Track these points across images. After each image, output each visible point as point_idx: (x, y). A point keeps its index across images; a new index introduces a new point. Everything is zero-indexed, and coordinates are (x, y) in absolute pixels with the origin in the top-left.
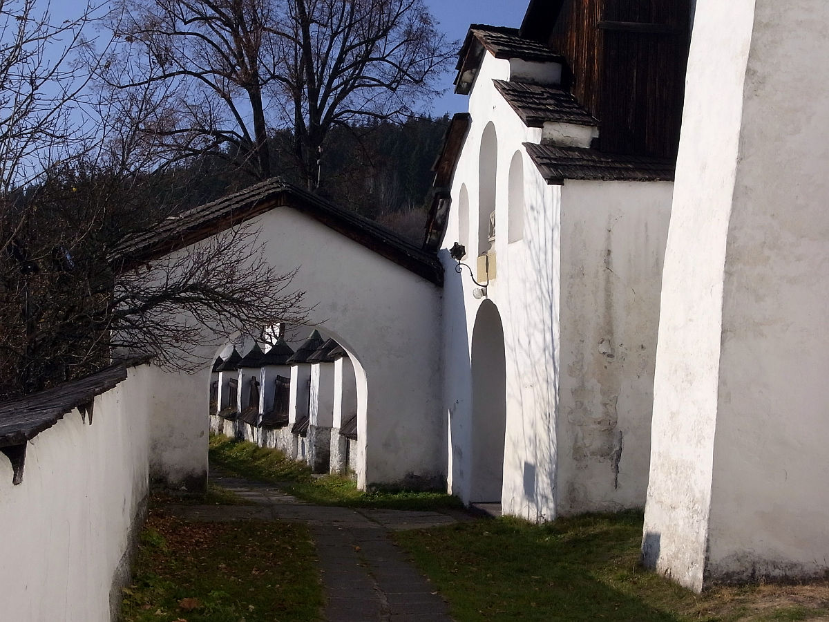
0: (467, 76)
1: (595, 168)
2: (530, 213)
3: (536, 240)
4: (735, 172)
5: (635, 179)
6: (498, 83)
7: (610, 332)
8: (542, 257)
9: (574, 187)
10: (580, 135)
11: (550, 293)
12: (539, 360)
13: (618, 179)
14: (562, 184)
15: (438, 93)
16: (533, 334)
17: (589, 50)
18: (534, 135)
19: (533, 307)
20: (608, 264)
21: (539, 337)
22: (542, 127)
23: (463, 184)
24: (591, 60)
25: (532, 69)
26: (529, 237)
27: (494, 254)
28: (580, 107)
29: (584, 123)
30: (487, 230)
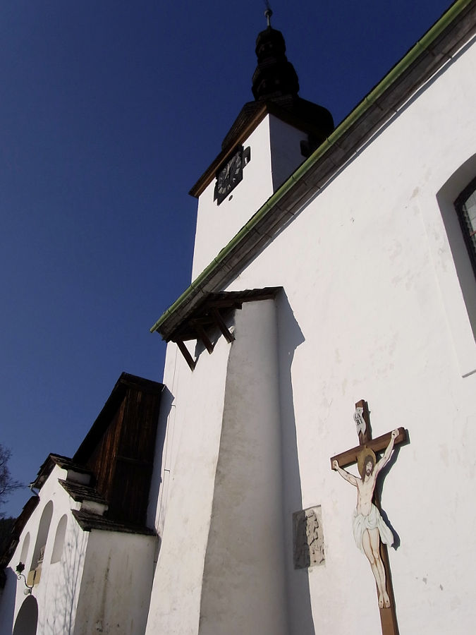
0: (42, 478)
1: (106, 524)
2: (67, 547)
3: (69, 561)
4: (210, 523)
5: (125, 532)
6: (60, 481)
7: (103, 616)
8: (71, 571)
9: (96, 533)
10: (99, 508)
11: (73, 592)
12: (59, 632)
13: (118, 531)
14: (90, 531)
15: (4, 502)
16: (58, 617)
17: (107, 469)
18: (77, 506)
19: (60, 600)
20: (106, 576)
21: (61, 619)
22: (82, 502)
23: (28, 533)
24: (107, 474)
25: (77, 476)
26: (65, 560)
27: (41, 569)
28: (99, 495)
29: (101, 503)
30: (38, 556)
